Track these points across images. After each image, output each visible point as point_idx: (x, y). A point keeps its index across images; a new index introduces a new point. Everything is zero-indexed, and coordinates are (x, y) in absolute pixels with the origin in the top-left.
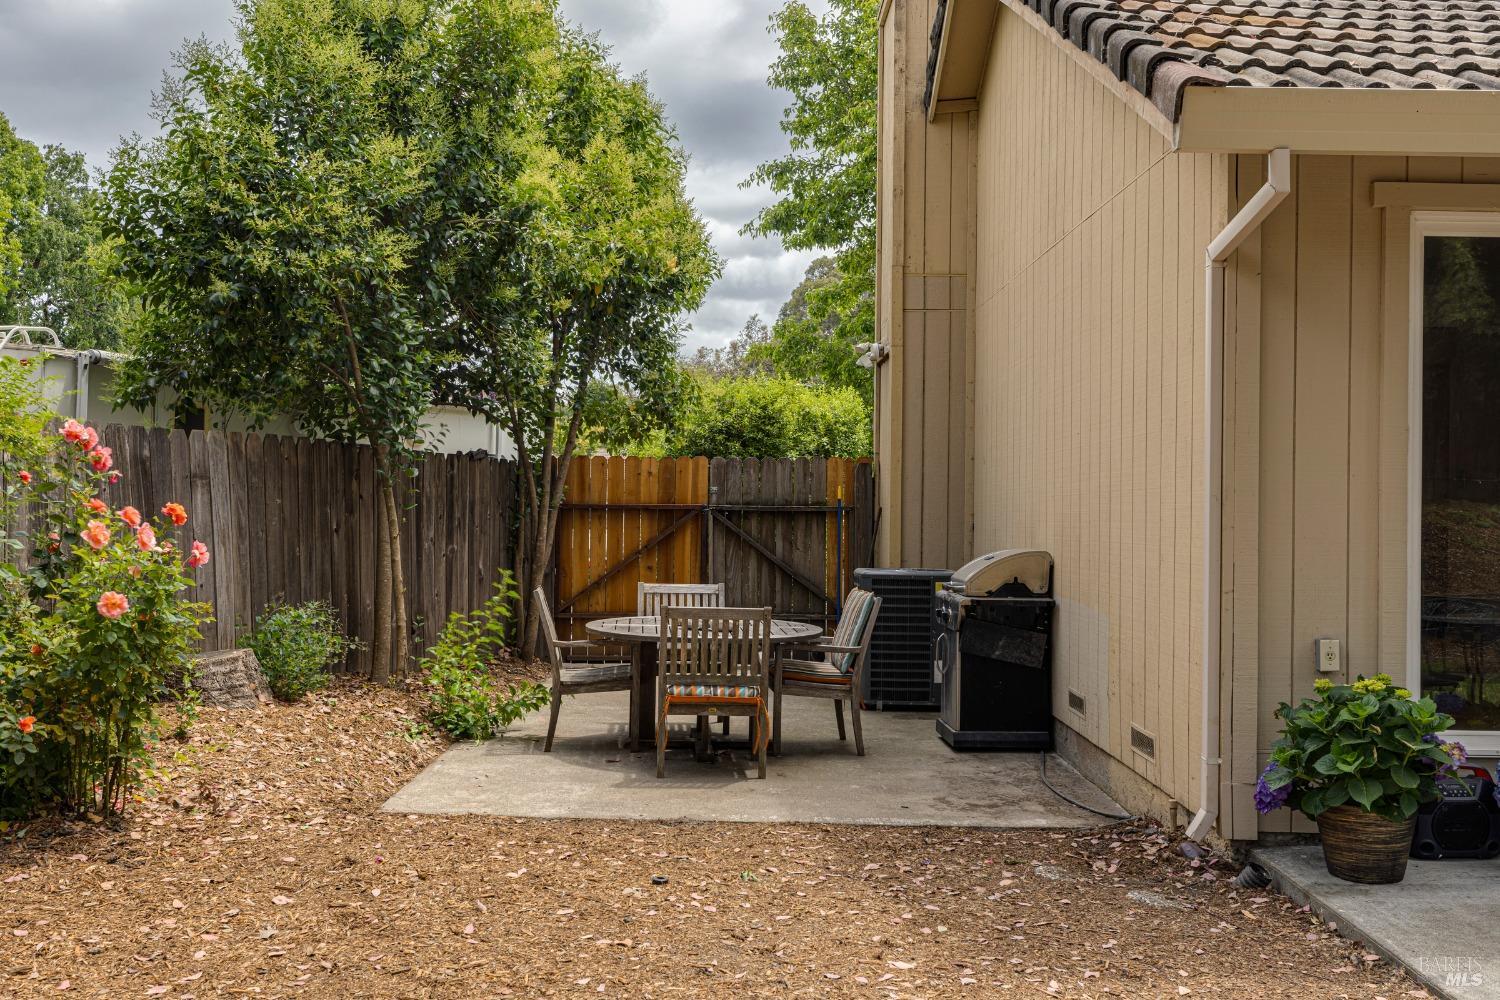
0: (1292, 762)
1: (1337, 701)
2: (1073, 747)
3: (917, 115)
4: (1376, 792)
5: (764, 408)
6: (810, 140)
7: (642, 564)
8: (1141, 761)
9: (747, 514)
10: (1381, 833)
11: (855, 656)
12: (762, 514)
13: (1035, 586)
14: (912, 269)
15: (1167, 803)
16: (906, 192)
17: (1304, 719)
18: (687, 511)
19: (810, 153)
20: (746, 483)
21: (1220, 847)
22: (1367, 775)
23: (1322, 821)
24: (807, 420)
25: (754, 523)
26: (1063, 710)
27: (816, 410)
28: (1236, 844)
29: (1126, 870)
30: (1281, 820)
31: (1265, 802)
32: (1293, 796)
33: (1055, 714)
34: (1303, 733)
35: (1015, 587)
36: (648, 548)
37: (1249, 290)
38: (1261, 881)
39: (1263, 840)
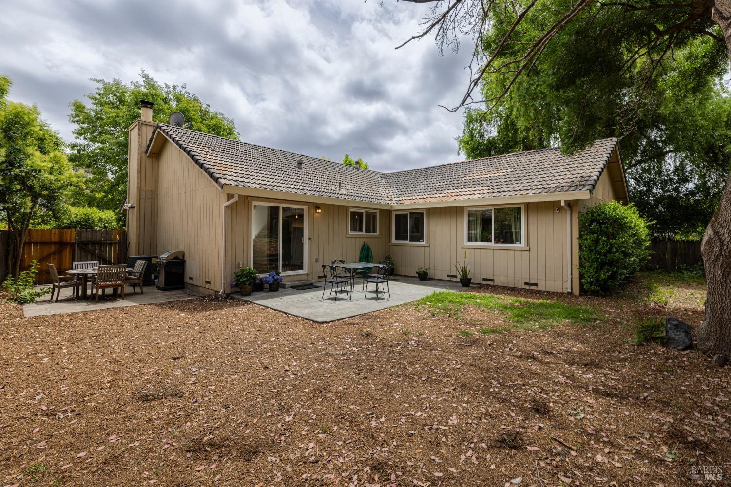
0: (237, 280)
1: (242, 271)
2: (189, 287)
3: (143, 155)
4: (248, 282)
5: (88, 216)
6: (82, 137)
7: (52, 258)
8: (207, 286)
9: (88, 244)
10: (249, 288)
11: (141, 274)
12: (92, 244)
13: (181, 257)
14: (142, 189)
15: (213, 292)
16: (141, 172)
17: (238, 274)
18: (67, 244)
19: (82, 141)
20: (87, 236)
21: (224, 295)
22: (247, 280)
23: (240, 288)
24: (101, 220)
25: (90, 246)
26: (187, 280)
27: (103, 217)
28: (227, 294)
29: (210, 301)
30: (234, 290)
31: (232, 287)
32: (236, 286)
33: (185, 281)
34: (238, 276)
35: (176, 258)
36: (54, 253)
37: (230, 211)
38: (232, 298)
39: (231, 293)
